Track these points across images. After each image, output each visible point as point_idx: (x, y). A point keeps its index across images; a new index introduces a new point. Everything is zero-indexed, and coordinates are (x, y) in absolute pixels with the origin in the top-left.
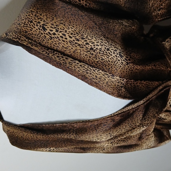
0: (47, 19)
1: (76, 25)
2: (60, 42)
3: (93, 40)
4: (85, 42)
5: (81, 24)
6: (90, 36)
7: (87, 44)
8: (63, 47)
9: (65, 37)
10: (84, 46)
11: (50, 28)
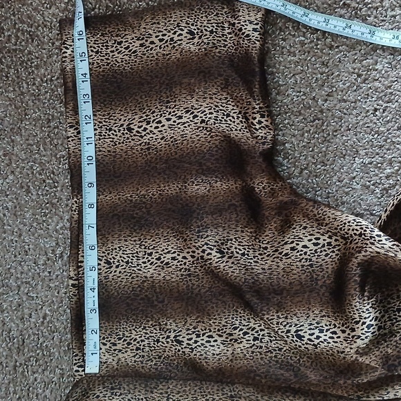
0: (177, 326)
1: (219, 315)
2: (207, 349)
3: (251, 325)
4: (241, 332)
5: (225, 309)
6: (245, 320)
7: (245, 334)
8: (214, 354)
9: (213, 339)
10: (242, 340)
11: (187, 337)
